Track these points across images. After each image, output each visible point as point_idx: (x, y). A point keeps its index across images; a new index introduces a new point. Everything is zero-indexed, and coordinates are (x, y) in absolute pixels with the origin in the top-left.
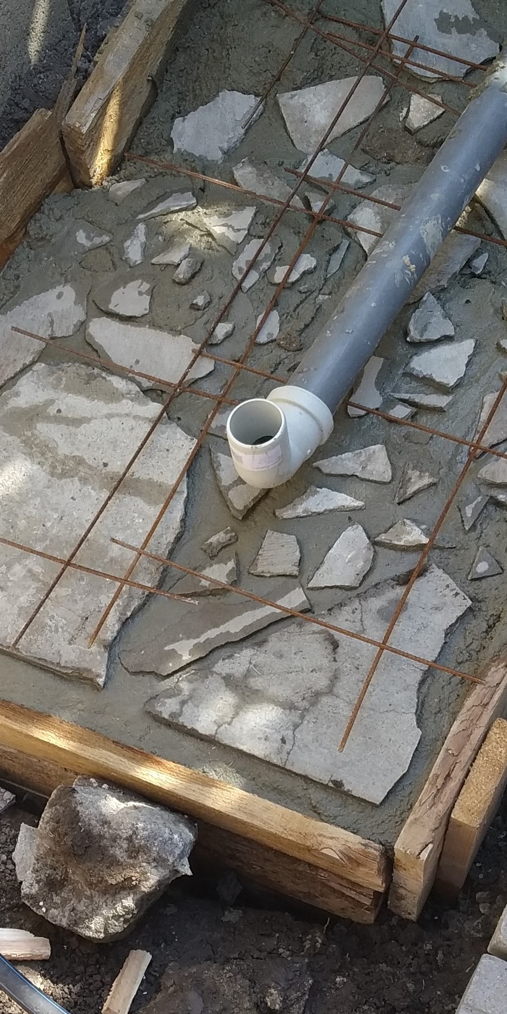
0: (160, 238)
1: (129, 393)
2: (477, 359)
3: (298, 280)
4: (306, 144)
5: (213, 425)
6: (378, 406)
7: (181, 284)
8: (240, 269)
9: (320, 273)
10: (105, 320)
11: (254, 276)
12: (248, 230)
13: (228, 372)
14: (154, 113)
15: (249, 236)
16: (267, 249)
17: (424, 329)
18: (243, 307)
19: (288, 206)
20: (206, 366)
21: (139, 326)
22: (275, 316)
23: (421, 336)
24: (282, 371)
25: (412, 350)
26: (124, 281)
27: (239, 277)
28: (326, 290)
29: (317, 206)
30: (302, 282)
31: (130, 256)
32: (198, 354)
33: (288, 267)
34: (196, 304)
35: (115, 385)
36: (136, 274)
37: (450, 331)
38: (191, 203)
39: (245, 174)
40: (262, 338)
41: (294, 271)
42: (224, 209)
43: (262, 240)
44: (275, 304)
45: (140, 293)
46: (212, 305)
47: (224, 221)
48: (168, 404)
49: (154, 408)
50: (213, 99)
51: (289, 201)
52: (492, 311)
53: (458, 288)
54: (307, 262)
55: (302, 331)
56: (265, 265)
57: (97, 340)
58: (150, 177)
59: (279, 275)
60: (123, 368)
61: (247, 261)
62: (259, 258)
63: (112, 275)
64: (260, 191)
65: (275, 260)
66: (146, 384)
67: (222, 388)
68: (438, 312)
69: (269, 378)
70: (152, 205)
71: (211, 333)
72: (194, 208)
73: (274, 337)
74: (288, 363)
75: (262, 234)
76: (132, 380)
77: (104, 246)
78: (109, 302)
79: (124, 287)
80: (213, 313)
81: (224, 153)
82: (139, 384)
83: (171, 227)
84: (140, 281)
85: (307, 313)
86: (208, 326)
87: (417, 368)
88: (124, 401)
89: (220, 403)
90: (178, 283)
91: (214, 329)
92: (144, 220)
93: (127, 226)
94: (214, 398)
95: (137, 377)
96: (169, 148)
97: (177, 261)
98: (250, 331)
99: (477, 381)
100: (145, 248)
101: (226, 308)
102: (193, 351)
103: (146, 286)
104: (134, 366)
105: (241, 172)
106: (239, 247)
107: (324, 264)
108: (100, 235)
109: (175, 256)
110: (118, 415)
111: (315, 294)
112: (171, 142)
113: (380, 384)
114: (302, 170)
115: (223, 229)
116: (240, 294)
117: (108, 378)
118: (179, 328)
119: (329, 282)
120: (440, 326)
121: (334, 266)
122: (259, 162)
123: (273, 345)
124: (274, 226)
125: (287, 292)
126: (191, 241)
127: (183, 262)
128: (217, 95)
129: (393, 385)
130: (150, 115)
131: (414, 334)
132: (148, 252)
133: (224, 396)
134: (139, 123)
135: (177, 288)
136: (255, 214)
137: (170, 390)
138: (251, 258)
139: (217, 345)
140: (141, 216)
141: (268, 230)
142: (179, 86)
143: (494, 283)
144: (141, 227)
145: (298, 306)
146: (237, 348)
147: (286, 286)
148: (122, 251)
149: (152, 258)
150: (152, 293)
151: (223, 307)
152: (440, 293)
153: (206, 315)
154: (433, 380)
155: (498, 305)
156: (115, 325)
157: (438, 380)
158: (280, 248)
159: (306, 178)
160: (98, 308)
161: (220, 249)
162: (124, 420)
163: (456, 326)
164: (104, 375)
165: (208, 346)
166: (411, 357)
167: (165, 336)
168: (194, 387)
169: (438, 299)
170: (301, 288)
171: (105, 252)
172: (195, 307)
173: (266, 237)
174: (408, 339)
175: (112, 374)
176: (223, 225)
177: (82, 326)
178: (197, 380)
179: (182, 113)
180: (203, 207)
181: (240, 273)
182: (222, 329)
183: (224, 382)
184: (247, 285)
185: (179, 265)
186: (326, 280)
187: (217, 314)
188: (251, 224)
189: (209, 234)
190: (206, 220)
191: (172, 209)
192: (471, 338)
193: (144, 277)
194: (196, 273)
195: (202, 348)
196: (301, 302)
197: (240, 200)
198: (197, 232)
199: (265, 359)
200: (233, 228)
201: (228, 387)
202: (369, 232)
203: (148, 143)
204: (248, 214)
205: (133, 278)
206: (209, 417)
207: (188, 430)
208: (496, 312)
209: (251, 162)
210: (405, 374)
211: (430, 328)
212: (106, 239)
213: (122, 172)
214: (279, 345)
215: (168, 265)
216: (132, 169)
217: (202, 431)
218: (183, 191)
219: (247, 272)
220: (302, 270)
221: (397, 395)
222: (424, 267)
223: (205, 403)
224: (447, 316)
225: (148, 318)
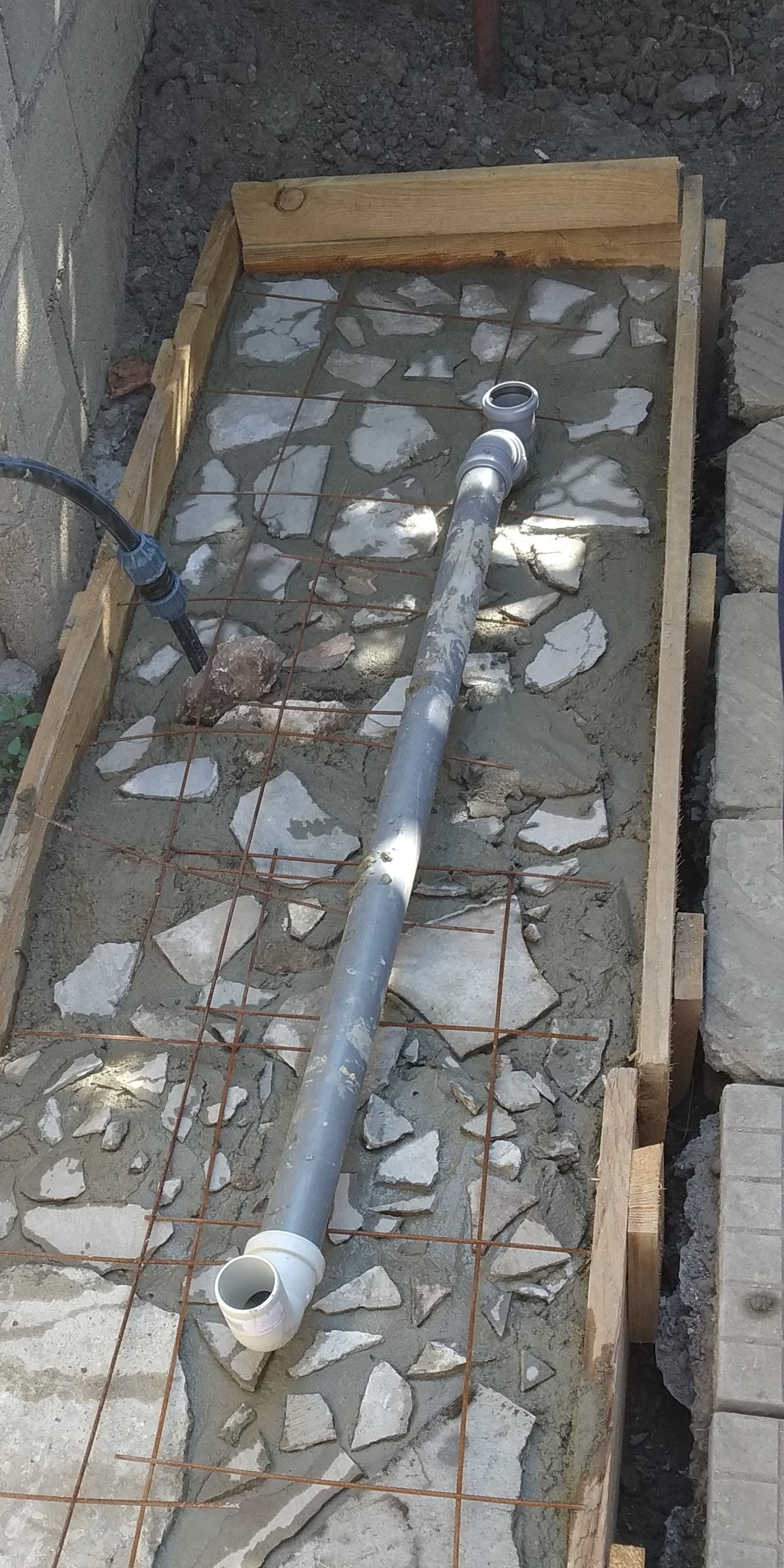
0: (75, 1108)
1: (88, 1282)
2: (445, 1150)
3: (234, 1115)
4: (199, 976)
5: (191, 1293)
6: (361, 1225)
7: (112, 1151)
8: (170, 1120)
9: (254, 1102)
10: (40, 1210)
11: (187, 1124)
12: (167, 1077)
13: (190, 1230)
14: (29, 983)
15: (169, 1083)
16: (192, 1092)
17: (381, 1133)
18: (184, 1158)
19: (201, 1043)
20: (164, 1231)
21: (79, 1207)
22: (221, 1158)
23: (381, 1141)
24: (247, 1214)
25: (376, 1158)
26: (49, 1163)
27: (172, 1128)
28: (265, 1118)
29: (229, 1035)
30: (239, 1115)
31: (48, 1135)
32: (153, 1219)
33: (219, 1105)
34: (135, 1168)
35: (71, 1278)
36: (60, 1151)
37: (409, 1129)
38: (97, 1064)
39: (144, 1021)
40: (216, 1185)
41: (227, 1107)
42: (135, 1062)
43: (184, 1084)
44: (218, 1146)
45: (71, 1172)
46: (152, 1165)
47: (138, 1074)
48: (136, 1285)
49: (121, 1292)
50: (88, 956)
51: (200, 1038)
52: (443, 1097)
53: (400, 1082)
54: (237, 1095)
55: (255, 1166)
56: (195, 1109)
57: (37, 1234)
58: (44, 1047)
59: (213, 1114)
60: (74, 1257)
61: (175, 1110)
62: (187, 1104)
63: (34, 1160)
64: (166, 1035)
65: (203, 1101)
66: (104, 1267)
67: (188, 1249)
68: (389, 1111)
69: (235, 1226)
70: (55, 1076)
71: (160, 1194)
72: (101, 1069)
73: (228, 1181)
74: (251, 1204)
75: (181, 1078)
76: (88, 1267)
77: (17, 1132)
78: (39, 1189)
79: (52, 1169)
80: (155, 1173)
81: (116, 1006)
82: (96, 1269)
83: (83, 1094)
84: (67, 1159)
85: (253, 1145)
86: (153, 1187)
87: (387, 1175)
88: (86, 1292)
89: (191, 1267)
90: (109, 1151)
91: (161, 1188)
92: (51, 1094)
93: (36, 1102)
94: (185, 1262)
95: (92, 1263)
96: (56, 1014)
97: (101, 1128)
98: (199, 1181)
99: (454, 1173)
100: (62, 1122)
101: (168, 1164)
102: (147, 1218)
103: (75, 1163)
104: (85, 1251)
105: (139, 1021)
106: (162, 1097)
107: (255, 1091)
108: (10, 1121)
109: (97, 1124)
110: (83, 1310)
111: (255, 1125)
112: (56, 1008)
113: (355, 1201)
114: (204, 1004)
115: (141, 1083)
116: (178, 1145)
117: (60, 1272)
118: (123, 1198)
119: (266, 1109)
120: (396, 1126)
121: (266, 1091)
122: (156, 1006)
123: (228, 1190)
124: (193, 1067)
125: (226, 1131)
126: (108, 1103)
127: (109, 1128)
128: (91, 951)
129: (368, 1199)
130: (26, 986)
131: (373, 1141)
132: (66, 1127)
133: (193, 1258)
134: (17, 996)
135: (109, 1157)
136: (169, 1060)
137: (133, 1267)
138: (179, 1105)
139: (169, 1204)
140: (48, 1091)
141: (187, 1072)
142: (48, 951)
143: (434, 1067)
144: (52, 1102)
145: (242, 1141)
146: (192, 1202)
147: (223, 1124)
148: (38, 1132)
149: (73, 1130)
150: (82, 1167)
151: (163, 1164)
152: (383, 1091)
153: (148, 1177)
154: (409, 1183)
155: (448, 1088)
156: (53, 1212)
157: (413, 1182)
158: (204, 1087)
159: (210, 1011)
160: (29, 1198)
161: (142, 1104)
162: (91, 1313)
163: (412, 1121)
164: (55, 1270)
165: (160, 1208)
166: (377, 1165)
167: (111, 1210)
168: (157, 1256)
169: (384, 1098)
170: (240, 1123)
171: (19, 1137)
172: (134, 1171)
173: (187, 1079)
174: (368, 1147)
175: (64, 1266)
176: (138, 1079)
177: (17, 1222)
178: (158, 1248)
179: (58, 976)
180: (110, 1065)
181: (172, 1124)
182: (170, 1187)
183: (188, 1242)
184: (182, 1134)
185: (104, 1131)
186: (262, 1107)
187: (160, 1172)
188: (167, 1071)
189: (127, 1092)
190: (119, 1078)
191: (79, 1075)
192: (432, 1129)
193: (71, 1153)
194: (125, 1136)
195: (155, 1213)
196: (244, 1137)
197: (149, 1049)
198: (113, 1092)
199: (226, 1204)
200: (149, 1079)
201: (195, 1247)
202: (292, 1049)
203: (32, 1014)
204: (161, 1062)
205: (58, 1157)
206: (184, 1284)
207: (165, 1306)
208: (447, 1095)
209: (147, 1009)
210: (377, 1184)
211: (386, 1130)
212: (17, 1123)
213: (13, 1049)
214: (235, 1188)
215: (92, 1134)
216: (22, 1045)
217: (180, 1302)
218: (84, 1054)
219: (179, 1121)
220: (234, 1104)
221: (377, 1209)
222: (362, 1070)
223: (173, 1271)
224: (400, 1113)
225: (86, 1196)
